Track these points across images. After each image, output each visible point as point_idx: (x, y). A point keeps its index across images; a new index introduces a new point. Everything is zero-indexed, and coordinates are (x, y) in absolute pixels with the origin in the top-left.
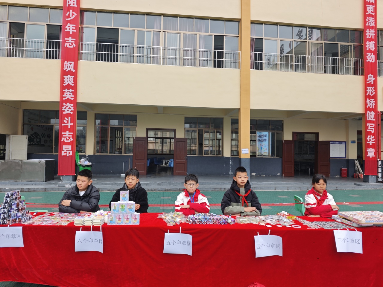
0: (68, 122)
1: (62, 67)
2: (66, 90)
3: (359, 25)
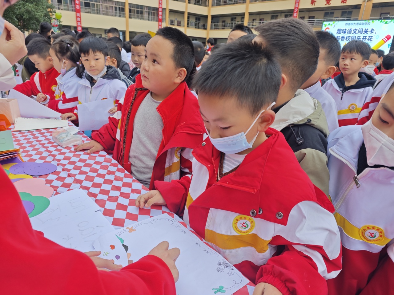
1: (76, 15)
3: (157, 7)
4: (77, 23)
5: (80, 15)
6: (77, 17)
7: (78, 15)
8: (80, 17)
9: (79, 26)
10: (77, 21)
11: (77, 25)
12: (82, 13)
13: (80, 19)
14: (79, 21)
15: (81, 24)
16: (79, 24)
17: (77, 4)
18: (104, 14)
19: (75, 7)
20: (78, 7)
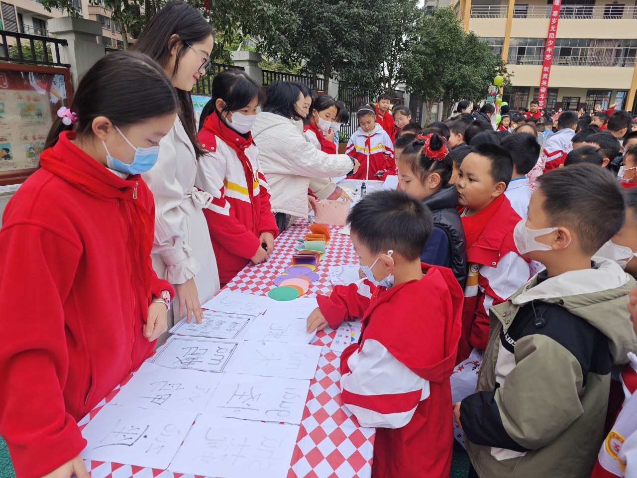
0: (542, 97)
1: (543, 69)
2: (543, 81)
4: (541, 82)
5: (549, 70)
6: (543, 72)
7: (546, 69)
8: (548, 73)
9: (544, 86)
10: (542, 79)
11: (541, 84)
12: (552, 67)
13: (548, 76)
14: (545, 79)
15: (547, 83)
16: (544, 83)
17: (548, 53)
18: (592, 64)
19: (544, 58)
20: (548, 57)
